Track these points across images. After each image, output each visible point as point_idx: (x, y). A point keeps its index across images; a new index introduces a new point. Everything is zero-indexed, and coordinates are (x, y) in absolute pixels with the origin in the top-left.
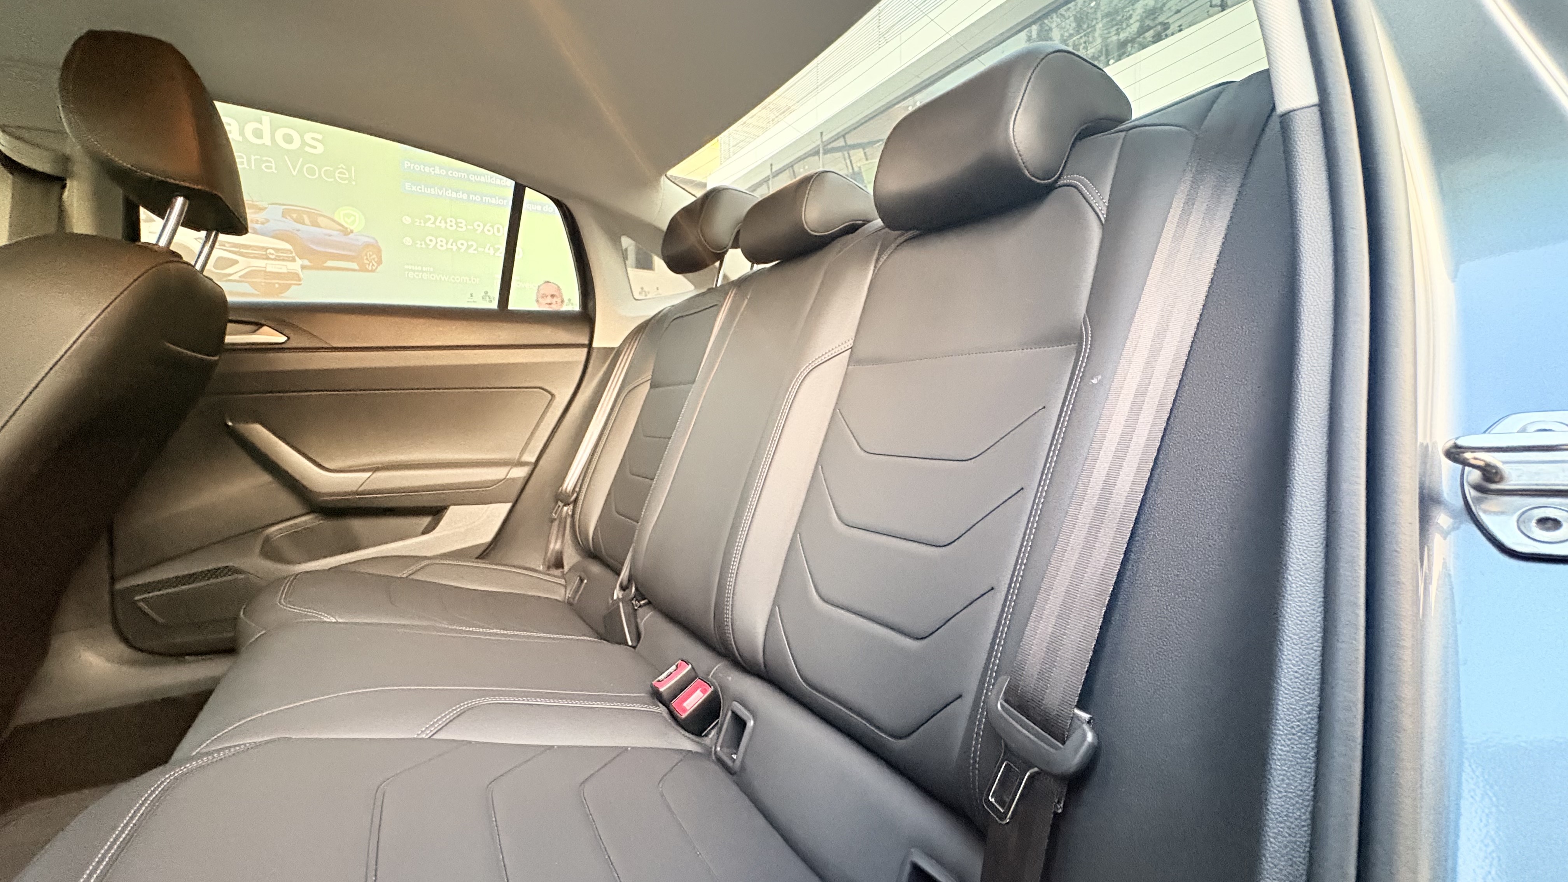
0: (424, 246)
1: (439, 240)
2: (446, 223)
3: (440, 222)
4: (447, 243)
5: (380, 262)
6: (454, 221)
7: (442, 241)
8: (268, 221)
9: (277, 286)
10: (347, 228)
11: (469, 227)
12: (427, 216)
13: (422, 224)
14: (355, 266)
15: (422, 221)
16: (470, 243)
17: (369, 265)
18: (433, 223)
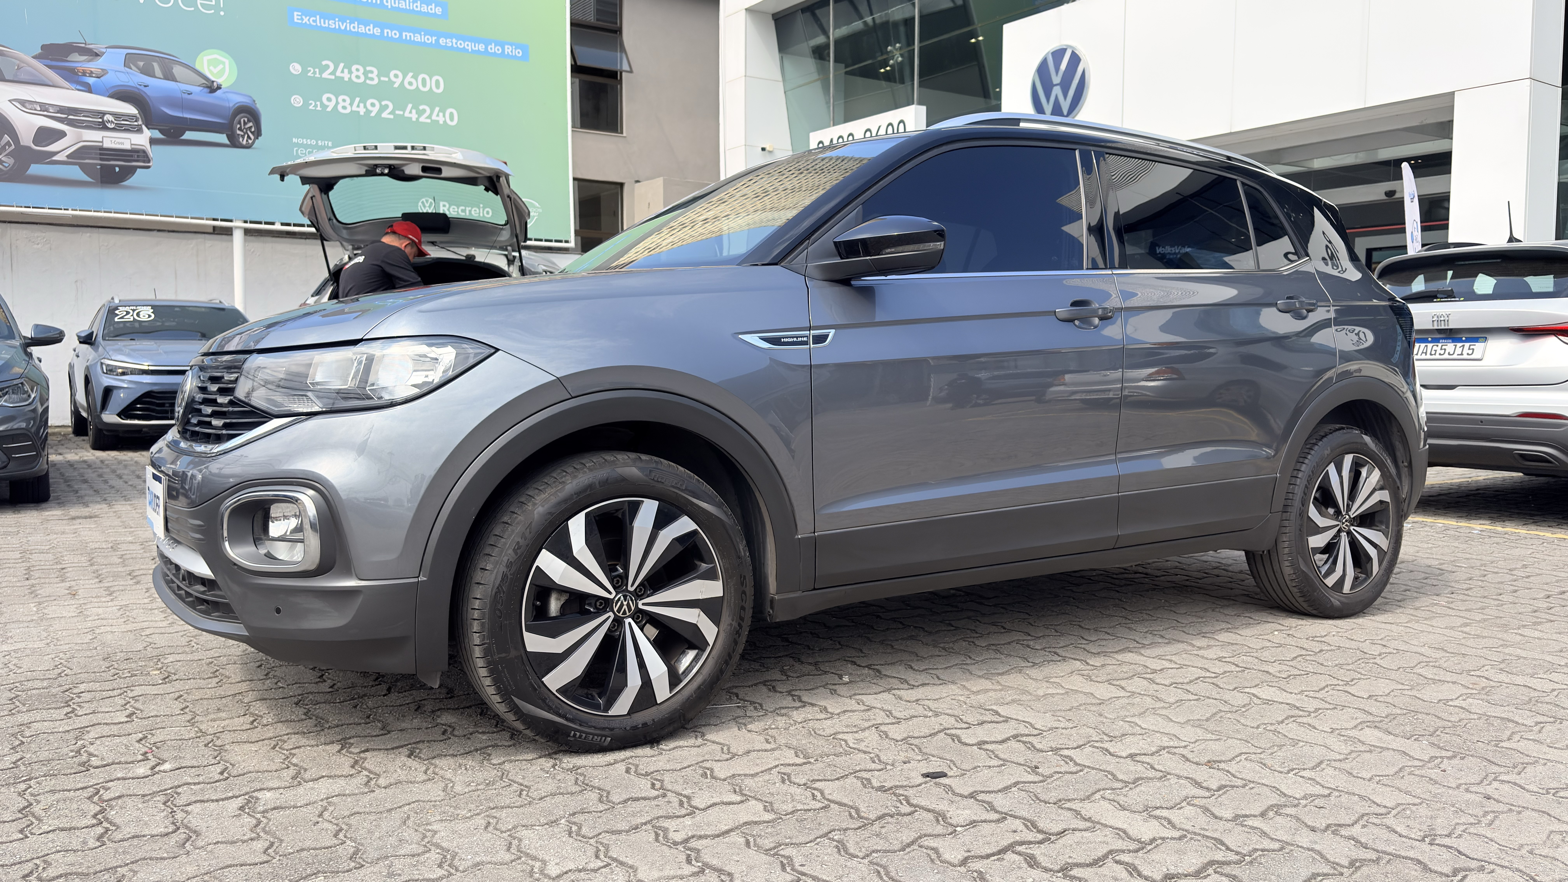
0: (319, 108)
1: (341, 98)
2: (350, 72)
3: (342, 72)
4: (351, 104)
5: (258, 133)
6: (362, 70)
7: (344, 101)
8: (104, 72)
9: (117, 169)
10: (213, 82)
11: (382, 79)
12: (324, 63)
13: (318, 75)
14: (223, 138)
15: (317, 70)
16: (383, 103)
17: (243, 137)
18: (330, 74)
